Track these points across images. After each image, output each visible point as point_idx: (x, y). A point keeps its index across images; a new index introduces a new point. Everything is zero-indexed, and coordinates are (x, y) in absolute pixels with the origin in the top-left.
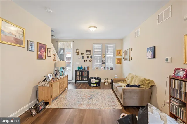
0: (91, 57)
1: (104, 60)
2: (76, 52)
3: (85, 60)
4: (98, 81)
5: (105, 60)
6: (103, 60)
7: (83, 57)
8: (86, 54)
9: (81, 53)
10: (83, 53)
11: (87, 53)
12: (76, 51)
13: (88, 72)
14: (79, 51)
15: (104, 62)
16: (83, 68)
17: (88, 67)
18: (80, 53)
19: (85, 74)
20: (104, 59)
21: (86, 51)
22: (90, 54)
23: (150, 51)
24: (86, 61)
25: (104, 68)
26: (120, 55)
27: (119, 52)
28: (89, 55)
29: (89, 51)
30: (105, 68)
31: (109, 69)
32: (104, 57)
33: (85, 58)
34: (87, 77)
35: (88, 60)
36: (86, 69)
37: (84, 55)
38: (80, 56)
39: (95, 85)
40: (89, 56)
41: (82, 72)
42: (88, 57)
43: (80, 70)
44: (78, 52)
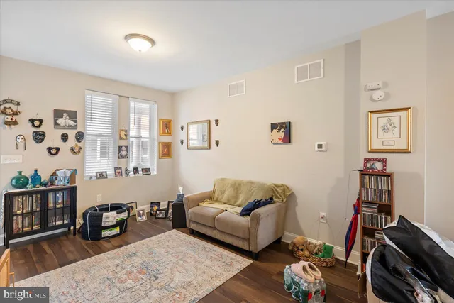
0: (80, 137)
1: (124, 148)
3: (49, 149)
4: (124, 216)
5: (127, 147)
6: (120, 148)
7: (39, 137)
8: (56, 124)
9: (32, 120)
10: (41, 121)
11: (61, 121)
13: (72, 192)
14: (19, 108)
15: (123, 153)
16: (45, 177)
18: (23, 120)
19: (56, 201)
20: (123, 143)
21: (58, 114)
22: (75, 127)
23: (279, 130)
24: (58, 149)
25: (124, 172)
26: (170, 134)
27: (167, 126)
28: (70, 127)
29: (73, 115)
30: (127, 172)
31: (141, 172)
32: (124, 137)
33: (53, 139)
34: (67, 210)
35: (65, 147)
36: (60, 183)
37: (47, 127)
39: (116, 231)
40: (72, 134)
41: (44, 194)
42: (65, 138)
43: (29, 188)
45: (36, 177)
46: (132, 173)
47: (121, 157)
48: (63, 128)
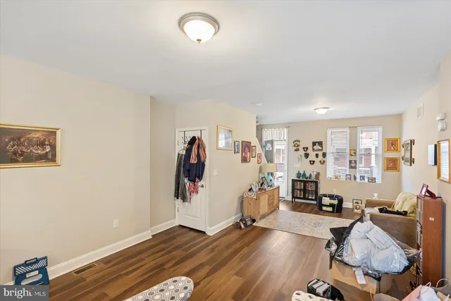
0: (324, 155)
1: (353, 162)
2: (294, 146)
3: (310, 161)
4: (336, 202)
5: (355, 161)
6: (350, 162)
7: (307, 156)
8: (313, 149)
9: (304, 148)
10: (307, 148)
11: (315, 147)
12: (293, 144)
13: (316, 183)
14: (300, 143)
15: (353, 165)
16: (308, 175)
17: (318, 175)
18: (301, 148)
19: (311, 187)
20: (353, 158)
21: (314, 144)
22: (322, 150)
24: (314, 162)
25: (352, 178)
28: (319, 150)
29: (320, 144)
30: (355, 178)
31: (366, 180)
32: (353, 154)
33: (312, 157)
34: (314, 192)
35: (317, 161)
36: (313, 178)
37: (310, 151)
38: (302, 152)
39: (330, 209)
40: (320, 153)
41: (305, 182)
42: (317, 156)
43: (301, 179)
44: (298, 146)
45: (304, 175)
46: (358, 180)
47: (351, 167)
48: (316, 150)
